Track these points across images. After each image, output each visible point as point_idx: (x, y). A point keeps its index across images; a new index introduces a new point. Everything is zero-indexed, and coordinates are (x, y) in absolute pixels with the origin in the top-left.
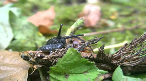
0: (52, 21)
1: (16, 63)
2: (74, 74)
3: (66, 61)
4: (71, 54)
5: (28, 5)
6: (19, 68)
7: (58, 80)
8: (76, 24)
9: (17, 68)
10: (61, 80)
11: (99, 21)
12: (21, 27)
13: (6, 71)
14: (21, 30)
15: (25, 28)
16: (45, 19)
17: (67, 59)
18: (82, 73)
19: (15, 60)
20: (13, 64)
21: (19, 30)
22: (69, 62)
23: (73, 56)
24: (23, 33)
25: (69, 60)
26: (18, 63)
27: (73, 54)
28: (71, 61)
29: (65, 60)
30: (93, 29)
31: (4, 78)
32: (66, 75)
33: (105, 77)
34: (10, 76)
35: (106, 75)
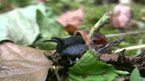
0: (81, 20)
1: (37, 60)
2: (92, 75)
3: (84, 63)
4: (89, 56)
5: (59, 5)
6: (39, 66)
7: (76, 80)
8: (101, 21)
9: (37, 66)
10: (79, 80)
11: (129, 22)
12: (47, 26)
13: (27, 68)
14: (48, 29)
15: (51, 26)
16: (75, 18)
17: (85, 61)
18: (100, 75)
19: (37, 58)
20: (33, 62)
21: (46, 28)
22: (86, 64)
23: (90, 58)
24: (49, 31)
25: (87, 63)
26: (39, 61)
27: (90, 56)
28: (88, 63)
29: (82, 62)
30: (122, 29)
31: (24, 74)
32: (84, 76)
33: (126, 79)
34: (30, 73)
35: (128, 77)
